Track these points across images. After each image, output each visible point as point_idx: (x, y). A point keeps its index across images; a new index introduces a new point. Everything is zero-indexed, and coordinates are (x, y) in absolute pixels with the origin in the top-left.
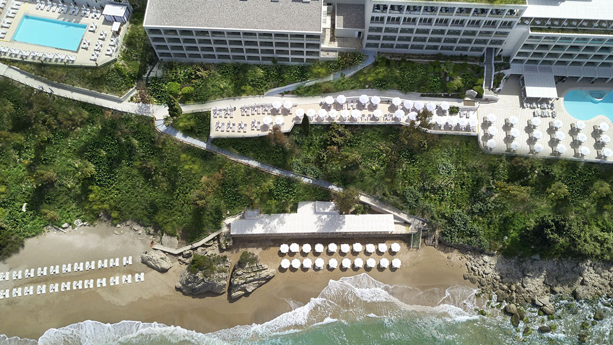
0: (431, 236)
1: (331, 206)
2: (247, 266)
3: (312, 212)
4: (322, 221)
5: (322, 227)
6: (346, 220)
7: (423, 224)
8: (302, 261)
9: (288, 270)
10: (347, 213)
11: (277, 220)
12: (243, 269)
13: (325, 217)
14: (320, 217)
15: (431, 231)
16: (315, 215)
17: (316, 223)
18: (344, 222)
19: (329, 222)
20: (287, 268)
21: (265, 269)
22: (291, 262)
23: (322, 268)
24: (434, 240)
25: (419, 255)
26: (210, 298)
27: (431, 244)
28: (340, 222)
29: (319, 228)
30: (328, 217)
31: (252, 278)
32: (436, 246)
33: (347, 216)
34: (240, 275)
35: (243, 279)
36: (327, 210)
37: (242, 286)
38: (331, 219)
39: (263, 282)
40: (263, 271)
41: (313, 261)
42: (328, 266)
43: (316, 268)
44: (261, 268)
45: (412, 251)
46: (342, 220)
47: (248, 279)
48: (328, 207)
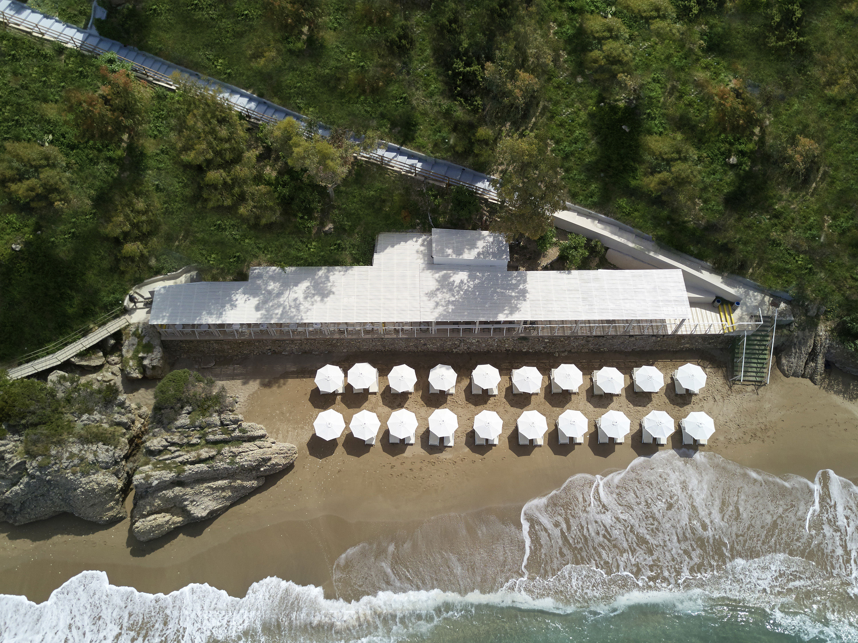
0: (803, 342)
1: (481, 244)
2: (183, 420)
3: (420, 262)
4: (451, 290)
5: (451, 307)
6: (529, 286)
7: (775, 304)
8: (384, 419)
9: (340, 450)
10: (533, 267)
11: (305, 285)
12: (168, 430)
13: (461, 277)
14: (445, 278)
15: (801, 327)
16: (428, 274)
17: (431, 294)
18: (524, 292)
19: (473, 292)
20: (334, 442)
21: (252, 439)
22: (347, 421)
23: (451, 444)
24: (813, 356)
25: (767, 406)
26: (70, 538)
27: (800, 371)
28: (509, 292)
29: (440, 309)
30: (472, 277)
31: (203, 467)
32: (818, 377)
33: (531, 275)
34: (160, 452)
35: (166, 467)
36: (469, 255)
37: (169, 493)
38: (482, 284)
39: (248, 484)
40: (246, 445)
41: (423, 420)
42: (472, 435)
43: (431, 442)
44: (237, 433)
45: (739, 392)
46: (516, 286)
47: (187, 467)
48: (473, 246)
